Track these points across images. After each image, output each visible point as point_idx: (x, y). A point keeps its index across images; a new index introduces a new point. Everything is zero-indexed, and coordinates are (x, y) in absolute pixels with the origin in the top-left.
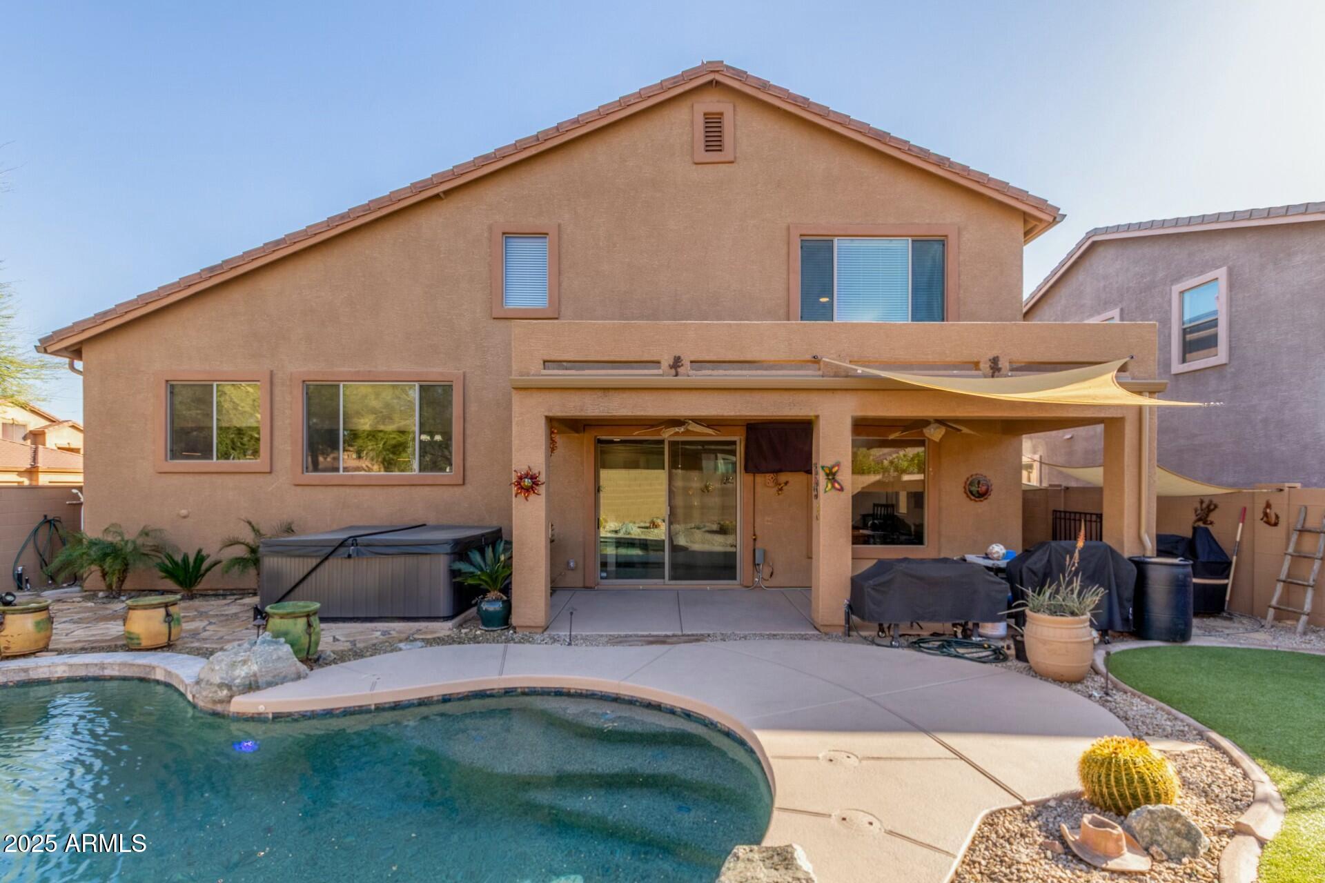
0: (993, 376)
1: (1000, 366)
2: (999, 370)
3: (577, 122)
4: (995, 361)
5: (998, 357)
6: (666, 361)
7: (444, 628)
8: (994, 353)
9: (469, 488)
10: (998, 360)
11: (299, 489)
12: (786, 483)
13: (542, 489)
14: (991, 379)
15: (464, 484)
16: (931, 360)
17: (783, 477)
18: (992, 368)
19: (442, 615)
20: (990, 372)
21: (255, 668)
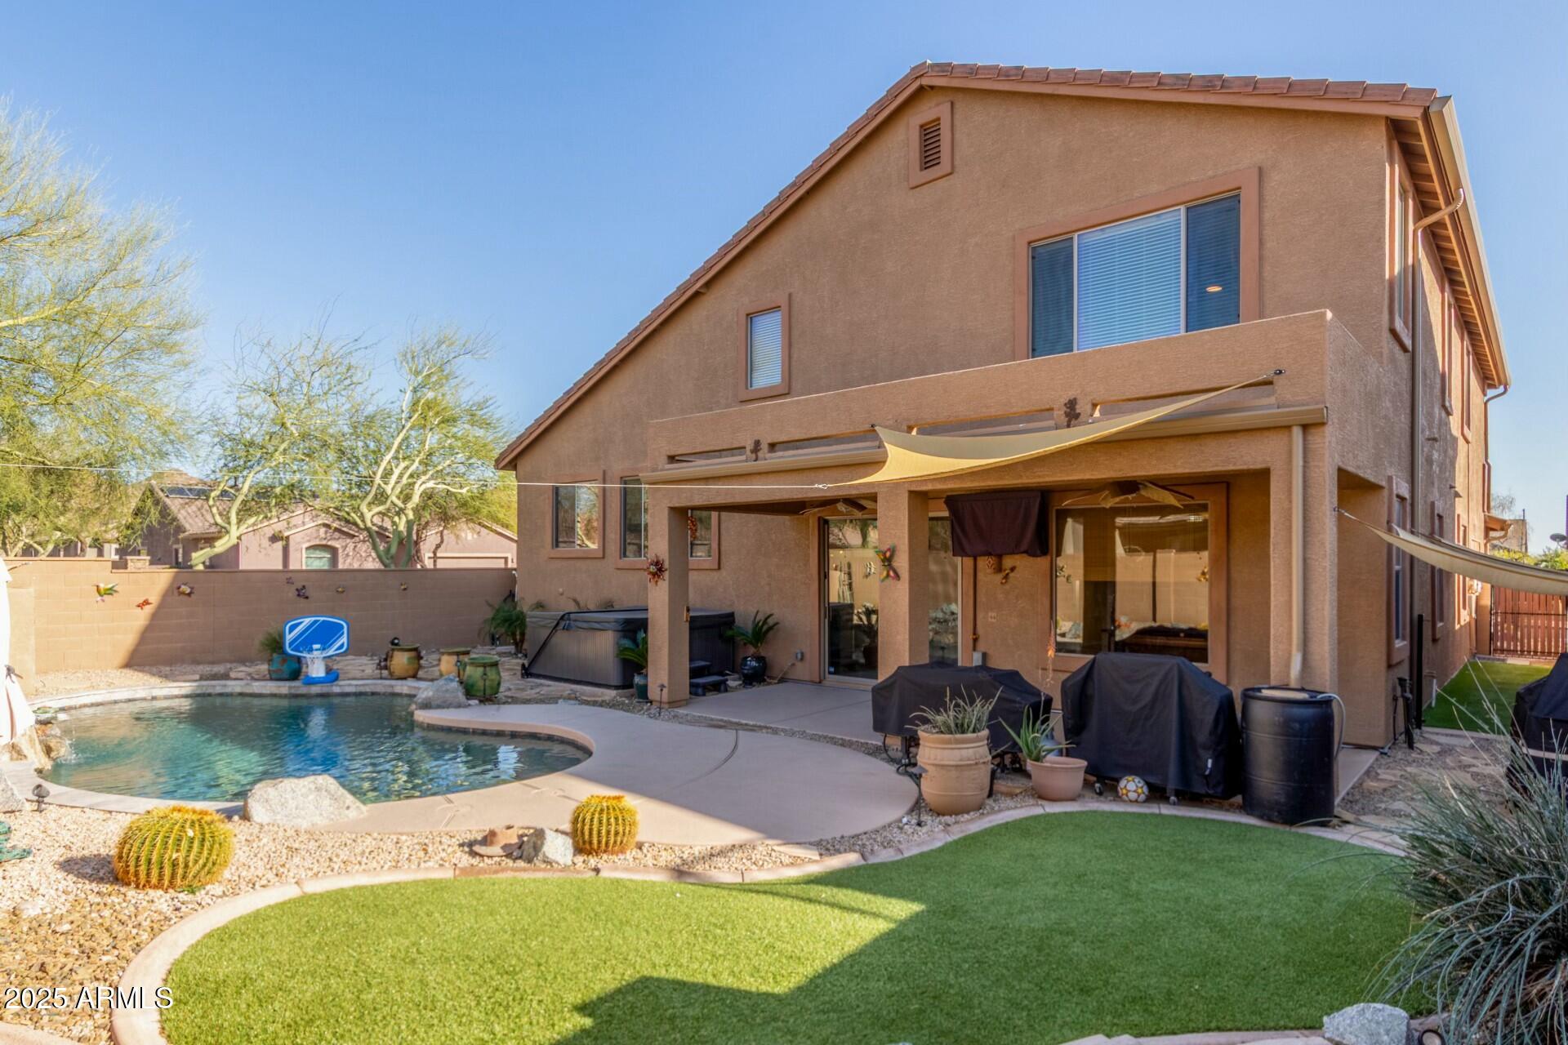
0: (1068, 426)
1: (1078, 411)
2: (1077, 416)
3: (795, 186)
4: (1071, 404)
5: (1075, 399)
6: (750, 446)
7: (610, 694)
8: (1071, 395)
9: (723, 572)
10: (1076, 403)
11: (619, 572)
12: (1013, 569)
13: (666, 575)
14: (1066, 430)
15: (719, 568)
16: (994, 414)
17: (1008, 562)
18: (1067, 414)
19: (613, 684)
20: (1064, 420)
21: (431, 694)
